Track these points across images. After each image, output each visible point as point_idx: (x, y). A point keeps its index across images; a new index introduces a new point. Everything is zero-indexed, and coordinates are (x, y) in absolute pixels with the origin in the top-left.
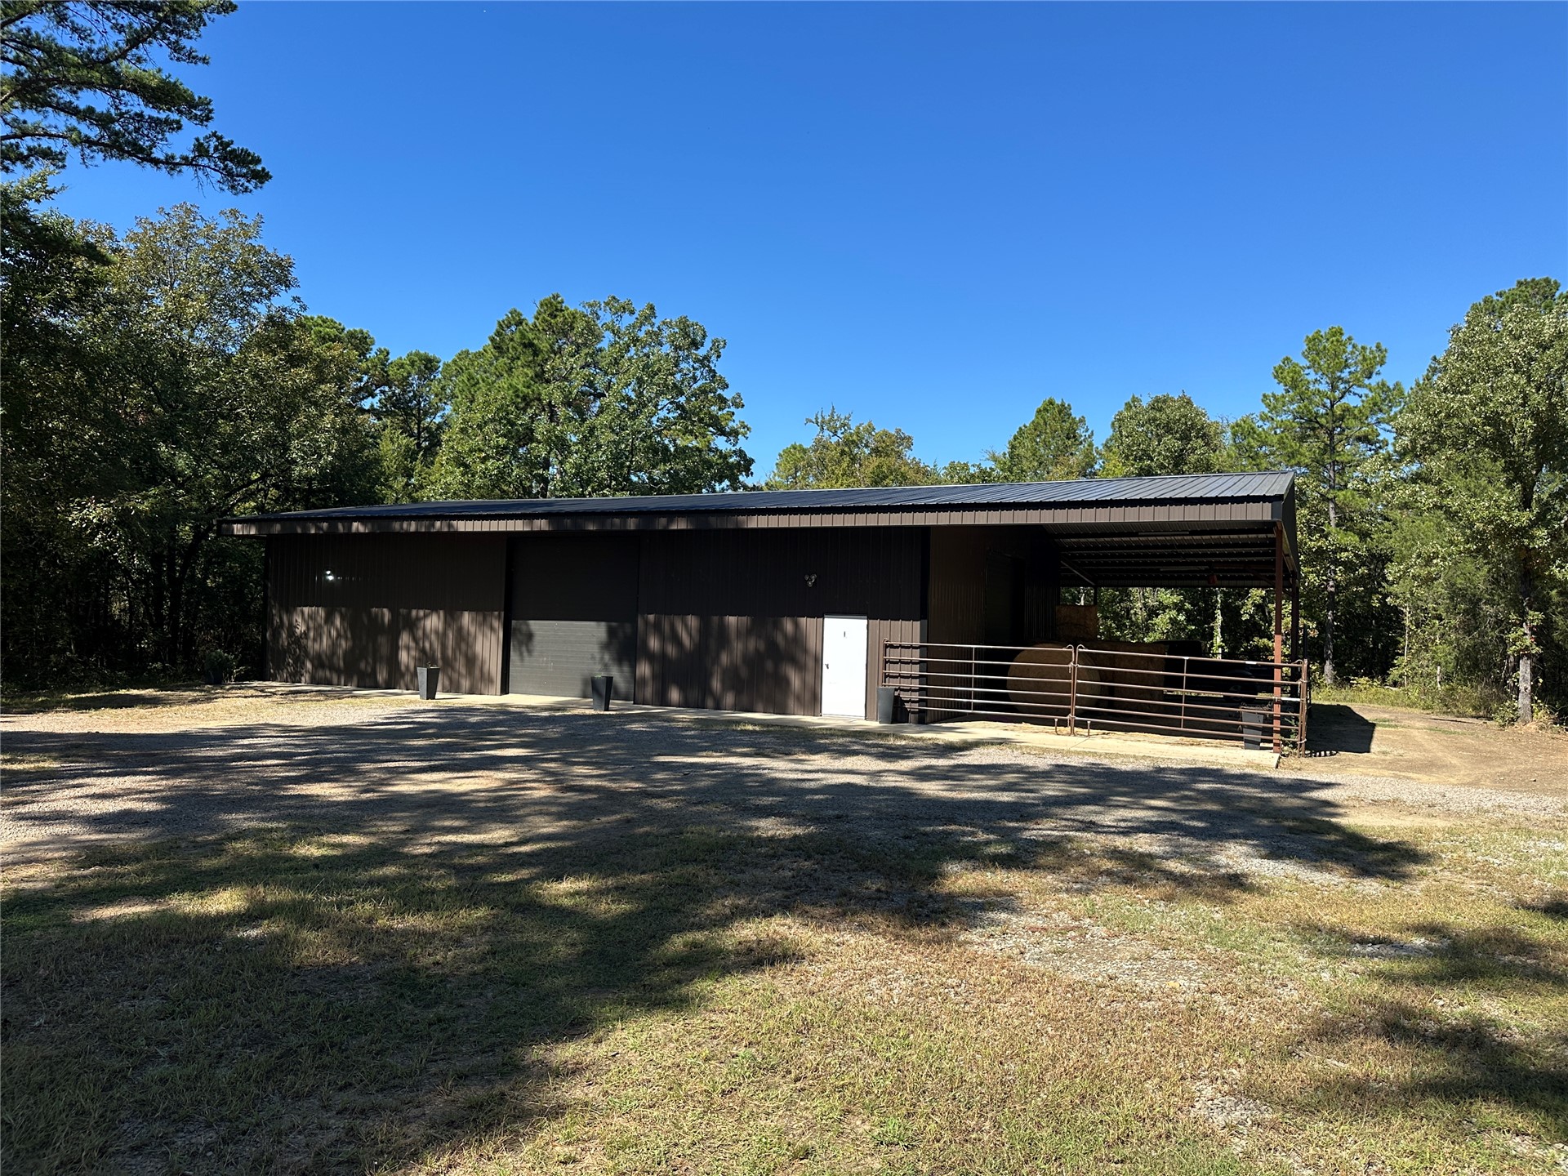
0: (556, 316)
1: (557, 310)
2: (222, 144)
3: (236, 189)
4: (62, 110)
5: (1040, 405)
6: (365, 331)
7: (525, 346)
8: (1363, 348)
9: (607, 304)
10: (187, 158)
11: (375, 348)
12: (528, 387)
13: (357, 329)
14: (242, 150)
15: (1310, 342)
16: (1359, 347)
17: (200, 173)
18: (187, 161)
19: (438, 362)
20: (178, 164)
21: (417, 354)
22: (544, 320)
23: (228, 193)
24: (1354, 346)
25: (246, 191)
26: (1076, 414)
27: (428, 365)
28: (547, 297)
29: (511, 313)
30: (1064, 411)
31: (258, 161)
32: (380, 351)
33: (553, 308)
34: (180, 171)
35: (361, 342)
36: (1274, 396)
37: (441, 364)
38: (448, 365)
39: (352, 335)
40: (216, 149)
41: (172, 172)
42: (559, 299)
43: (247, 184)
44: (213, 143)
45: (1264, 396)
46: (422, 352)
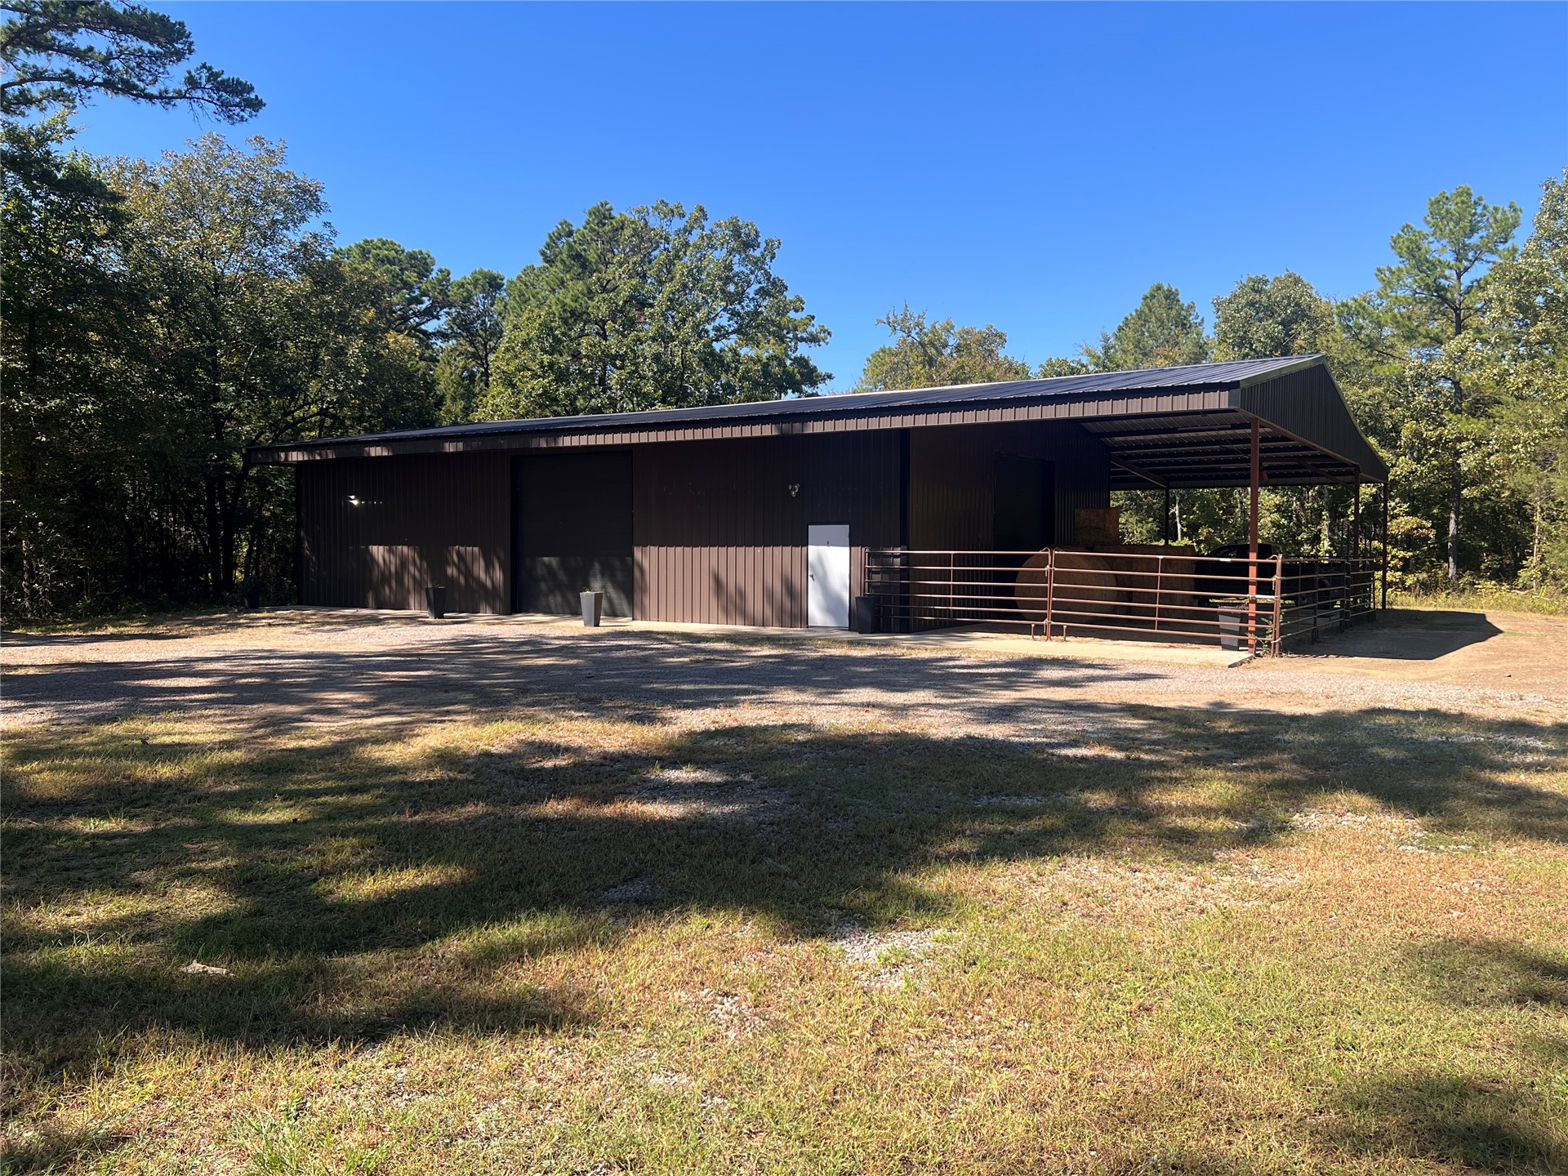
0: (604, 224)
1: (605, 218)
2: (212, 74)
3: (233, 119)
4: (64, 52)
5: (1147, 292)
6: (424, 252)
7: (573, 258)
8: (1496, 209)
9: (656, 209)
10: (180, 91)
11: (435, 268)
12: (576, 301)
13: (416, 250)
14: (233, 80)
15: (1432, 205)
16: (1491, 208)
17: (195, 105)
18: (181, 95)
19: (502, 279)
20: (172, 98)
21: (481, 272)
22: (592, 230)
23: (225, 123)
24: (1485, 208)
25: (242, 121)
26: (1184, 300)
27: (493, 284)
28: (595, 205)
29: (561, 224)
30: (1171, 297)
31: (252, 89)
32: (441, 271)
33: (602, 216)
34: (174, 105)
35: (421, 264)
36: (1390, 270)
37: (505, 282)
38: (512, 282)
39: (412, 256)
40: (208, 81)
41: (168, 106)
42: (607, 207)
43: (242, 113)
44: (205, 74)
45: (1379, 270)
46: (486, 270)
